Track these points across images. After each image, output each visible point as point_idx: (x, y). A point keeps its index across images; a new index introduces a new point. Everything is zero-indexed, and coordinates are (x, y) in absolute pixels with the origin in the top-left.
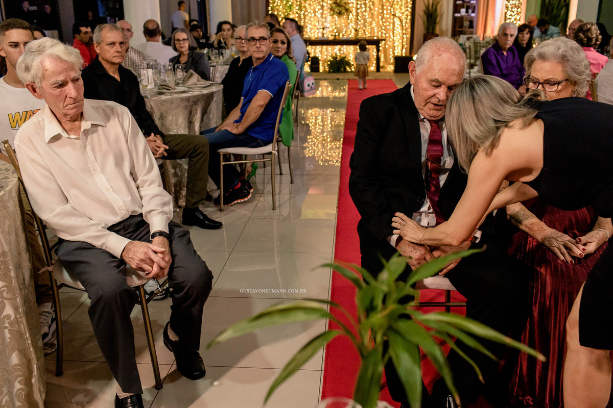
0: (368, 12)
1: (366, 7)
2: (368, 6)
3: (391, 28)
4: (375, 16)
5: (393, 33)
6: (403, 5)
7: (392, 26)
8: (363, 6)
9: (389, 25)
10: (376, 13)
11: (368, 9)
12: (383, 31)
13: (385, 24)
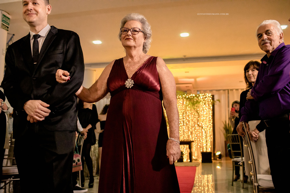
0: (185, 126)
1: (184, 123)
2: (185, 122)
3: (201, 136)
4: (190, 128)
5: (202, 138)
6: (207, 122)
7: (201, 134)
8: (182, 122)
9: (199, 134)
10: (190, 126)
11: (185, 124)
12: (195, 137)
13: (196, 133)
